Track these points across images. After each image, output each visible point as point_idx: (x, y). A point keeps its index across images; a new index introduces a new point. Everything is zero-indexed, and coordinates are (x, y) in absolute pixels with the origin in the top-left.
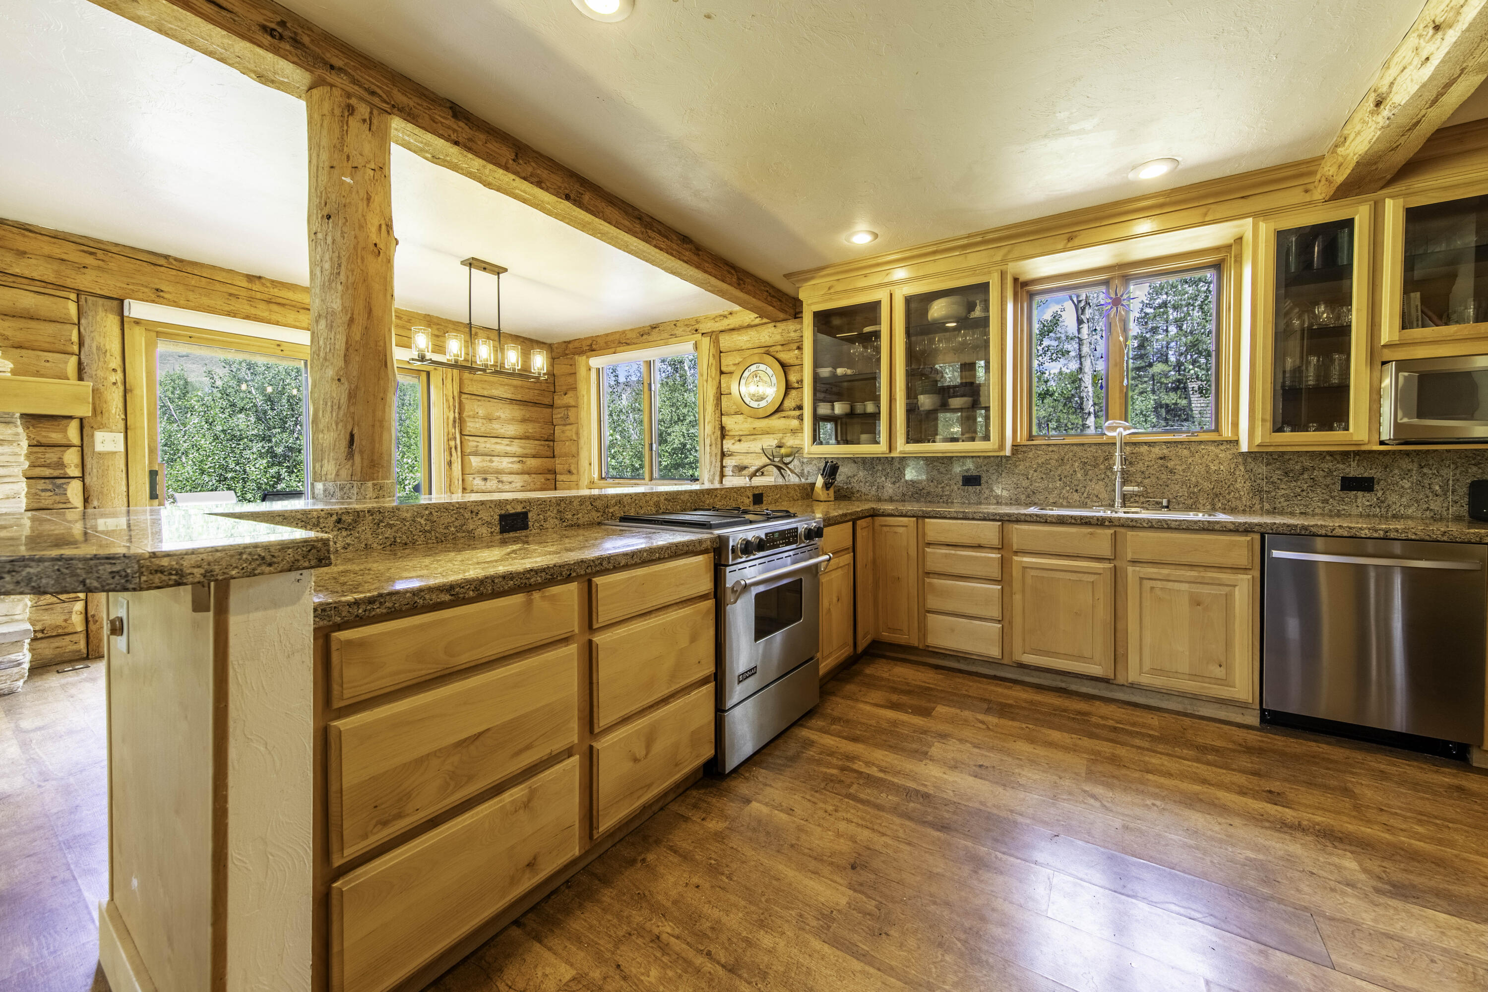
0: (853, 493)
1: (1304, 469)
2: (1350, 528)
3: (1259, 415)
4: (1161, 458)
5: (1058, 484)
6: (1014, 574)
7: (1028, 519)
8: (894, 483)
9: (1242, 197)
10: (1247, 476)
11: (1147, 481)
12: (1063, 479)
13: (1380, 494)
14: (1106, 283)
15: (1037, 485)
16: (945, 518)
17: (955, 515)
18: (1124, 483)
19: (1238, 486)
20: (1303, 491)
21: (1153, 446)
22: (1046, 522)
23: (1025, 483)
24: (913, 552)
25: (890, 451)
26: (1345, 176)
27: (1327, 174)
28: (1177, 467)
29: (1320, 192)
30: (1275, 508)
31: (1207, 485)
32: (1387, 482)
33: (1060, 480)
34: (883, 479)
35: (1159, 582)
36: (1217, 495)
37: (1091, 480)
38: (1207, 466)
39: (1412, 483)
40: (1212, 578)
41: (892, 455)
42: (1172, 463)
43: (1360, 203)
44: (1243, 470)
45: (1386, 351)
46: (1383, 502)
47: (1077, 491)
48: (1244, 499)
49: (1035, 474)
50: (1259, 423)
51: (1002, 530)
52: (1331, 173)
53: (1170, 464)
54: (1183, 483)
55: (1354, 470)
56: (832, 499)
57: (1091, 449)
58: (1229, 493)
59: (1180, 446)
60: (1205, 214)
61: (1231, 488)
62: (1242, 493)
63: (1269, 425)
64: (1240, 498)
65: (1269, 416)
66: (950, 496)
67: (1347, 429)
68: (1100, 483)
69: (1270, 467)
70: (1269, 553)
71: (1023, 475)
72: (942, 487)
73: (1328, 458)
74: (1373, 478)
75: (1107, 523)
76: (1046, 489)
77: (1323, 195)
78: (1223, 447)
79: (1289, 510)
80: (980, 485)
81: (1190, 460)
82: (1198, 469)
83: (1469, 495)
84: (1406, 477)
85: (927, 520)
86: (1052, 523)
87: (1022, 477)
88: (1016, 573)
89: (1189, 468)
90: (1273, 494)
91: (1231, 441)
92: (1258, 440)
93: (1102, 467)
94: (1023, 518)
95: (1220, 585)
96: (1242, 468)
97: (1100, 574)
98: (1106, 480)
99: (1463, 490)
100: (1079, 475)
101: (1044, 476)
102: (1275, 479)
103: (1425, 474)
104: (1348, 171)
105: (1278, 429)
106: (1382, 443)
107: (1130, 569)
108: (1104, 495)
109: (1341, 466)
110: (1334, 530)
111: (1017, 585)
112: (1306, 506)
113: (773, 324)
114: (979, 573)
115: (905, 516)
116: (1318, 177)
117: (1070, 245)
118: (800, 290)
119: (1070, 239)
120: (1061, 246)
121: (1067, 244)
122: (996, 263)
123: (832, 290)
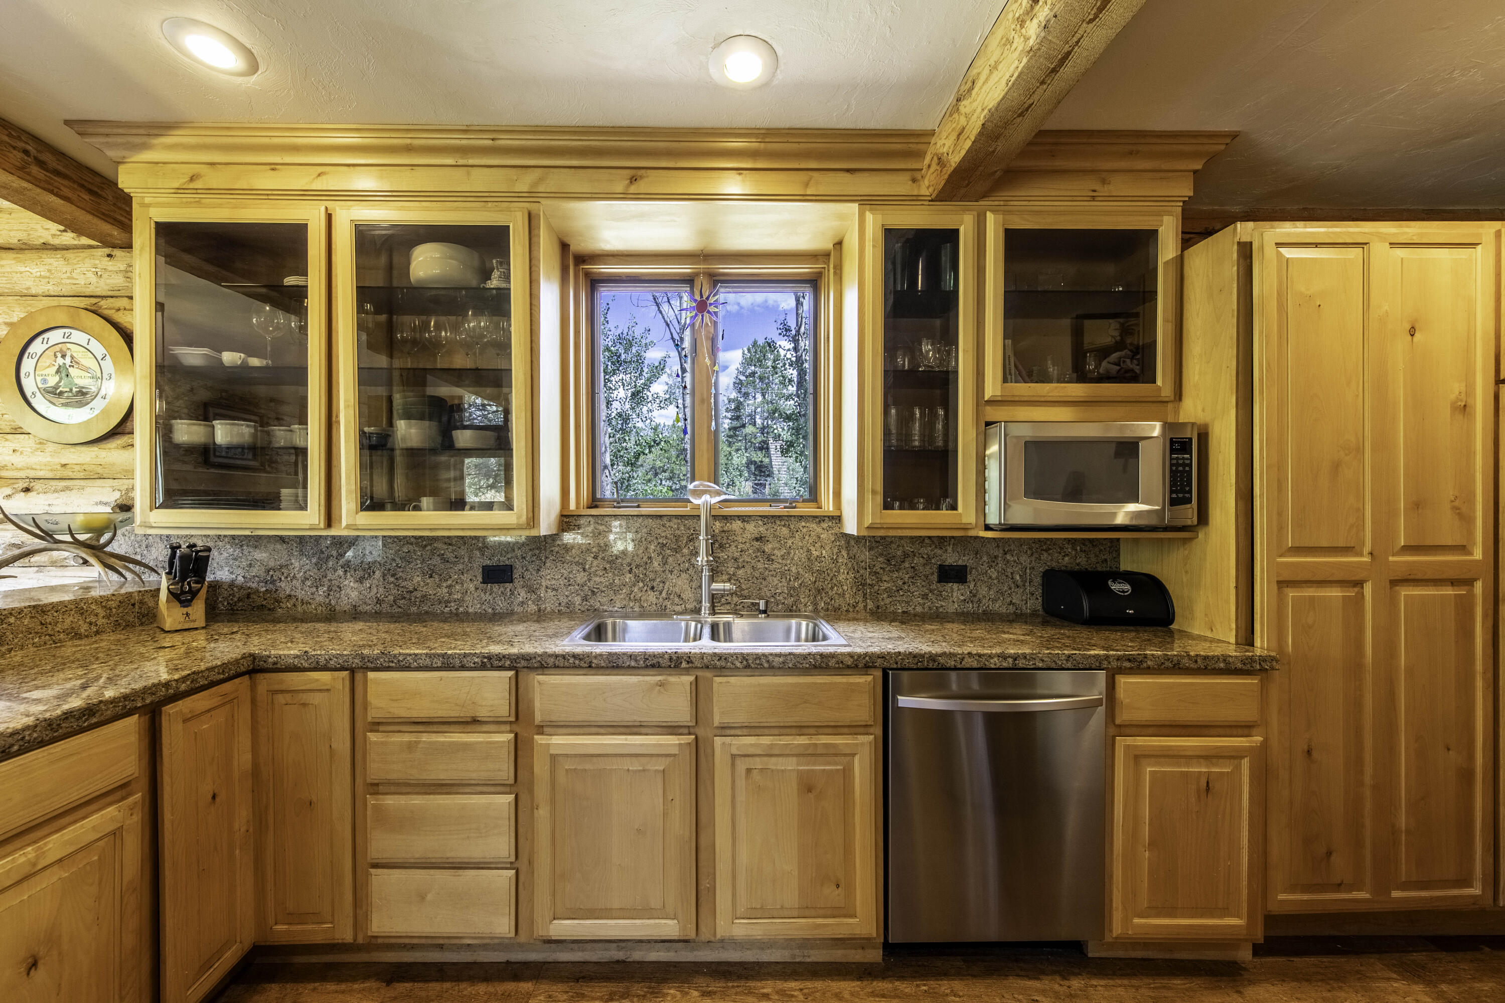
0: (278, 601)
1: (906, 555)
2: (980, 656)
3: (869, 485)
4: (757, 539)
5: (628, 578)
6: (536, 770)
7: (561, 663)
9: (848, 171)
10: (850, 565)
11: (741, 572)
12: (634, 570)
13: (972, 586)
14: (689, 280)
15: (598, 579)
16: (408, 668)
17: (428, 662)
18: (712, 579)
19: (841, 577)
20: (904, 583)
21: (748, 522)
22: (590, 667)
23: (581, 577)
24: (342, 744)
25: (329, 524)
26: (963, 153)
27: (941, 151)
28: (776, 552)
29: (930, 184)
30: (878, 607)
31: (808, 578)
32: (978, 571)
33: (630, 572)
35: (757, 759)
36: (819, 591)
37: (671, 572)
38: (809, 551)
39: (998, 572)
40: (826, 746)
41: (333, 532)
42: (770, 546)
43: (966, 210)
44: (846, 556)
45: (988, 409)
46: (975, 596)
47: (653, 588)
48: (847, 596)
49: (595, 563)
50: (869, 496)
51: (516, 687)
52: (945, 150)
53: (768, 548)
54: (783, 574)
55: (951, 558)
56: (201, 623)
57: (672, 524)
58: (832, 588)
59: (778, 522)
60: (807, 185)
61: (834, 581)
62: (845, 588)
63: (879, 499)
64: (843, 595)
65: (879, 487)
66: (461, 601)
67: (954, 507)
68: (683, 575)
69: (872, 553)
70: (895, 701)
71: (577, 563)
72: (449, 587)
73: (927, 541)
74: (966, 566)
75: (684, 665)
76: (611, 586)
77: (931, 189)
78: (825, 525)
79: (892, 608)
80: (511, 581)
81: (790, 542)
82: (799, 555)
83: (1043, 585)
84: (994, 564)
85: (371, 675)
86: (599, 667)
87: (575, 568)
88: (541, 768)
89: (789, 553)
90: (876, 588)
91: (833, 517)
92: (868, 521)
93: (685, 551)
94: (551, 661)
95: (836, 755)
96: (844, 553)
97: (675, 755)
98: (691, 571)
99: (1038, 580)
100: (656, 564)
101: (608, 566)
102: (877, 568)
103: (1008, 561)
104: (968, 144)
105: (887, 506)
106: (988, 528)
107: (718, 741)
108: (688, 595)
109: (939, 552)
110: (963, 659)
111: (541, 791)
112: (908, 603)
113: (107, 251)
114: (474, 775)
115: (325, 668)
116: (927, 161)
117: (633, 189)
118: (122, 169)
119: (633, 180)
120: (619, 188)
121: (628, 186)
122: (519, 196)
123: (198, 184)
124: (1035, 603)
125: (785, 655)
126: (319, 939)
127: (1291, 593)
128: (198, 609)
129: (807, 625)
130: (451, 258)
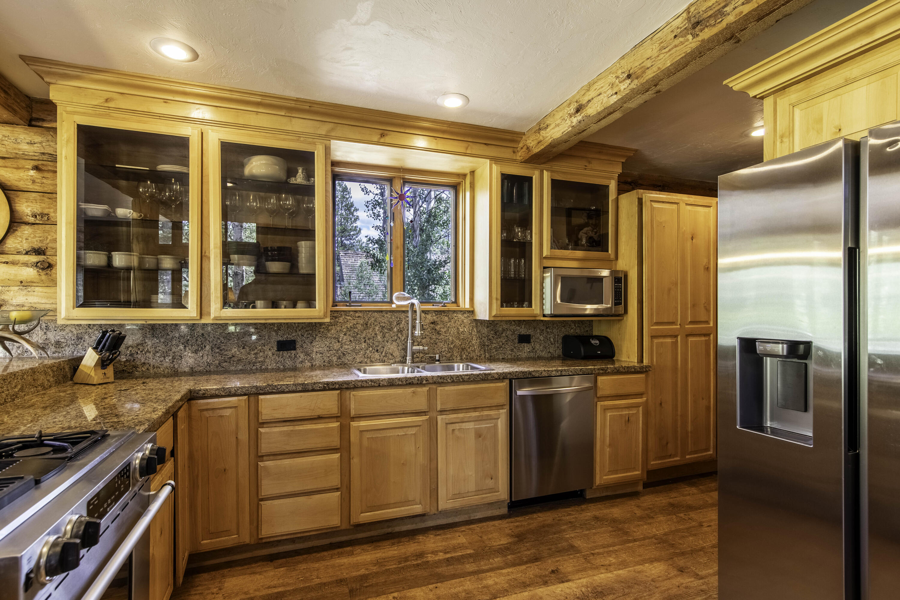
0: (136, 367)
1: (504, 330)
2: (548, 371)
3: (494, 296)
4: (432, 323)
5: (363, 345)
6: (352, 439)
7: (365, 384)
8: (196, 352)
9: (485, 144)
10: (478, 336)
11: (424, 341)
12: (367, 341)
13: (533, 344)
14: (390, 180)
15: (346, 347)
17: (294, 388)
19: (474, 342)
20: (503, 344)
21: (428, 314)
22: (379, 386)
23: (337, 346)
24: (244, 436)
25: (201, 318)
26: (539, 149)
27: (529, 145)
28: (442, 329)
29: (521, 155)
30: (491, 356)
31: (458, 342)
32: (535, 337)
33: (365, 342)
34: (182, 347)
35: (457, 425)
36: (463, 349)
37: (387, 341)
38: (458, 329)
39: (544, 337)
40: (487, 415)
41: (203, 321)
42: (439, 326)
43: (536, 168)
44: (476, 331)
45: (545, 261)
46: (534, 349)
47: (377, 351)
48: (476, 351)
49: (345, 337)
50: (494, 301)
51: (341, 396)
52: (531, 145)
53: (438, 327)
54: (445, 341)
55: (523, 331)
56: (112, 379)
57: (388, 315)
58: (469, 348)
59: (443, 314)
60: (467, 148)
61: (470, 344)
62: (475, 347)
63: (499, 302)
64: (474, 351)
65: (499, 297)
66: (263, 362)
67: (530, 305)
68: (394, 343)
69: (488, 329)
70: (516, 393)
71: (335, 338)
72: (256, 354)
73: (513, 323)
74: (530, 335)
75: (424, 382)
76: (354, 350)
77: (522, 158)
78: (466, 315)
79: (497, 357)
80: (295, 349)
81: (449, 324)
82: (453, 331)
83: (562, 343)
84: (542, 334)
85: (261, 397)
86: (384, 386)
87: (333, 340)
88: (354, 438)
89: (448, 330)
90: (490, 347)
91: (469, 311)
92: (494, 313)
93: (395, 330)
94: (360, 384)
95: (491, 419)
96: (475, 329)
97: (420, 426)
98: (398, 341)
99: (560, 341)
100: (379, 337)
101: (352, 339)
102: (490, 337)
103: (548, 332)
104: (542, 147)
105: (502, 306)
106: (544, 316)
107: (439, 418)
108: (397, 353)
109: (518, 328)
110: (542, 373)
111: (354, 450)
112: (504, 354)
114: (319, 445)
115: (235, 395)
116: (521, 145)
117: (382, 140)
118: (52, 87)
119: (382, 135)
120: (376, 138)
121: (380, 139)
122: (320, 136)
123: (111, 104)
124: (559, 352)
125: (470, 375)
126: (230, 544)
127: (656, 341)
128: (110, 371)
129: (463, 366)
130: (275, 165)
